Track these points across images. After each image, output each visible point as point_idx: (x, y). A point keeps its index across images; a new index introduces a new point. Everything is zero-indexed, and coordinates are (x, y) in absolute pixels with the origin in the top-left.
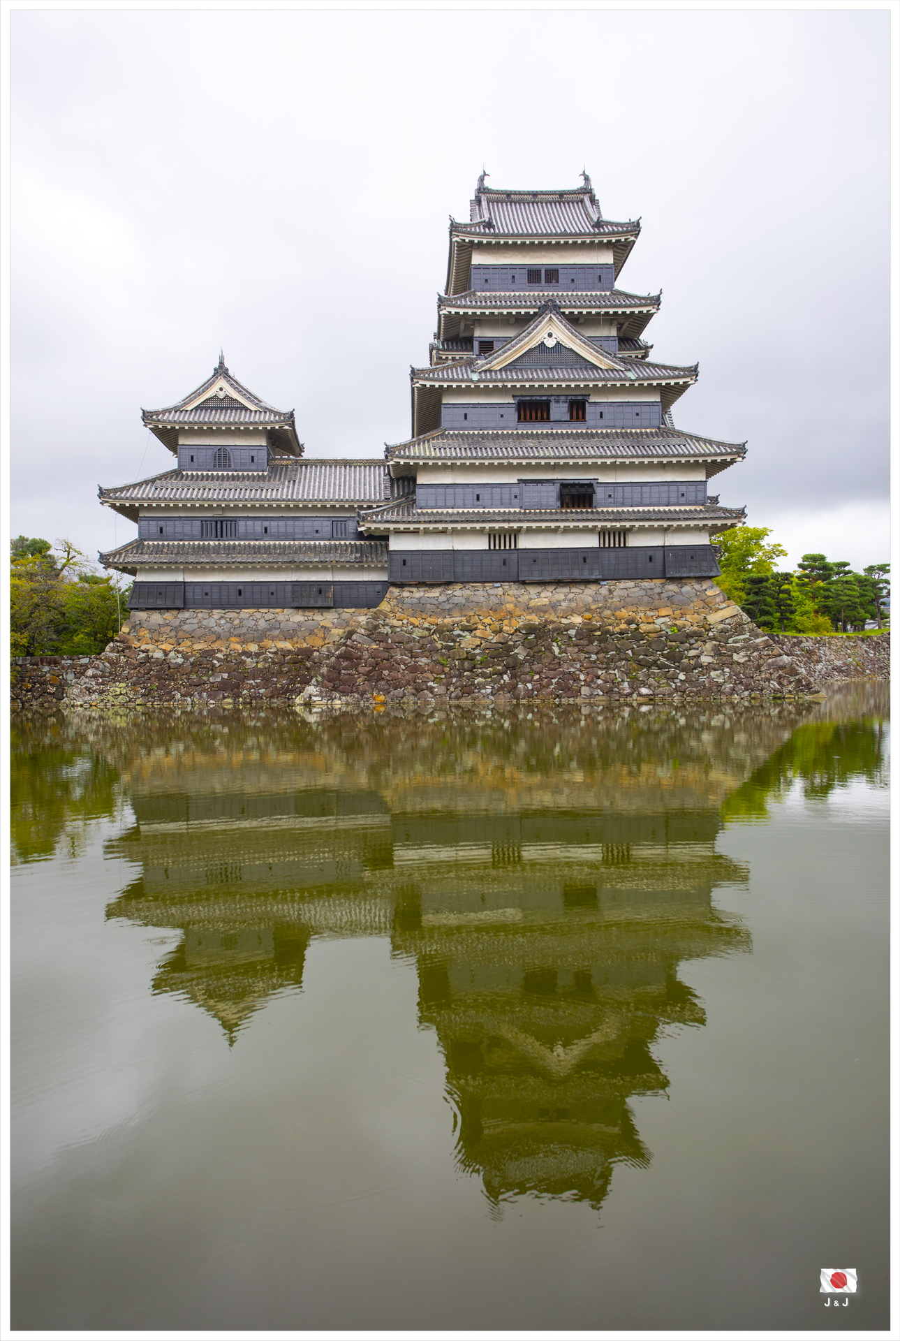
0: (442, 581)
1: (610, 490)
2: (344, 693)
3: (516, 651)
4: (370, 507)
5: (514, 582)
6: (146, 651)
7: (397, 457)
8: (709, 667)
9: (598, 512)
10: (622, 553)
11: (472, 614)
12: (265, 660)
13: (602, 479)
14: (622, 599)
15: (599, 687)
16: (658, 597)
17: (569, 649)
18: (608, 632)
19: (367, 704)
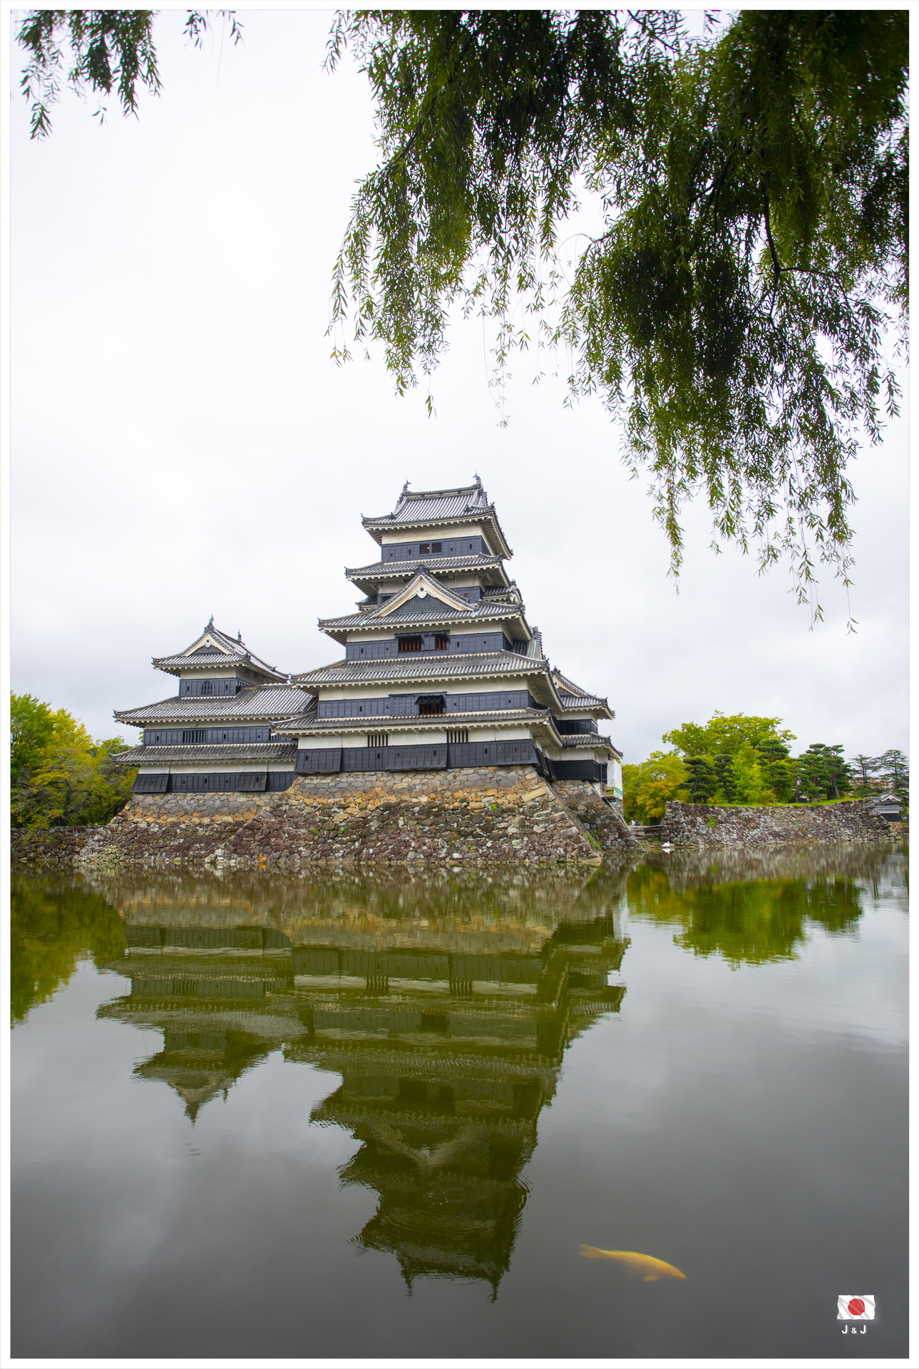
0: (332, 771)
1: (455, 700)
2: (240, 855)
3: (371, 824)
4: (282, 719)
5: (386, 771)
6: (137, 823)
7: (298, 682)
8: (512, 837)
9: (445, 717)
10: (465, 747)
11: (349, 795)
12: (212, 829)
13: (450, 692)
14: (462, 782)
15: (423, 852)
16: (488, 780)
17: (410, 822)
18: (443, 808)
19: (253, 863)
